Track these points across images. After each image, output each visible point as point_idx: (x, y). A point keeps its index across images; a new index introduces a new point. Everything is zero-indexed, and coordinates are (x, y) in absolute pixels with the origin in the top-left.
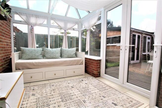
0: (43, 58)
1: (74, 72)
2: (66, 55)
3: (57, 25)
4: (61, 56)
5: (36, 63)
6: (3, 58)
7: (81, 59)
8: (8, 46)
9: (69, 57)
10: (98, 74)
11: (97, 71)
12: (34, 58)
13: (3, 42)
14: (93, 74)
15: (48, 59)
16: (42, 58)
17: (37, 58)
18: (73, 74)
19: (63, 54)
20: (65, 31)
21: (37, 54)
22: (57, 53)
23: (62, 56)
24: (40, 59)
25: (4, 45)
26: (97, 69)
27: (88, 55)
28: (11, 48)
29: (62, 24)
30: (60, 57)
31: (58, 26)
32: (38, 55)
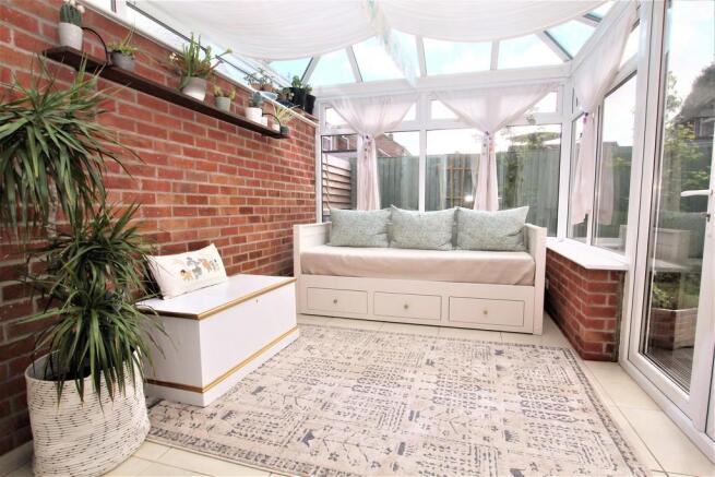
0: (389, 247)
1: (486, 313)
2: (473, 237)
3: (453, 116)
4: (455, 243)
5: (349, 258)
6: (281, 238)
7: (529, 261)
8: (304, 206)
9: (488, 247)
10: (604, 344)
11: (592, 330)
12: (360, 243)
13: (283, 195)
14: (578, 338)
15: (404, 248)
16: (386, 244)
17: (369, 244)
18: (476, 319)
19: (461, 234)
20: (487, 133)
21: (369, 232)
22: (436, 231)
23: (459, 241)
24: (379, 247)
25: (289, 203)
26: (593, 315)
27: (585, 242)
28: (314, 209)
29: (474, 109)
30: (449, 246)
31: (458, 121)
32: (371, 233)
